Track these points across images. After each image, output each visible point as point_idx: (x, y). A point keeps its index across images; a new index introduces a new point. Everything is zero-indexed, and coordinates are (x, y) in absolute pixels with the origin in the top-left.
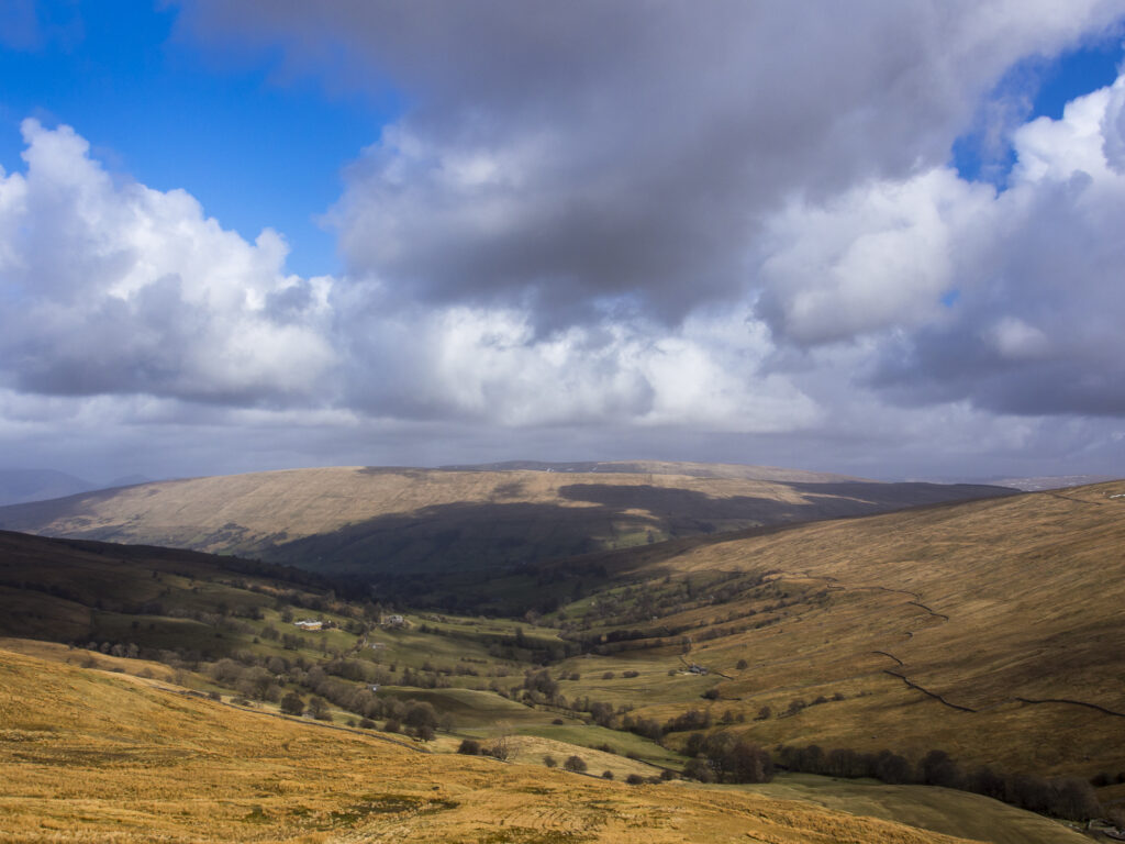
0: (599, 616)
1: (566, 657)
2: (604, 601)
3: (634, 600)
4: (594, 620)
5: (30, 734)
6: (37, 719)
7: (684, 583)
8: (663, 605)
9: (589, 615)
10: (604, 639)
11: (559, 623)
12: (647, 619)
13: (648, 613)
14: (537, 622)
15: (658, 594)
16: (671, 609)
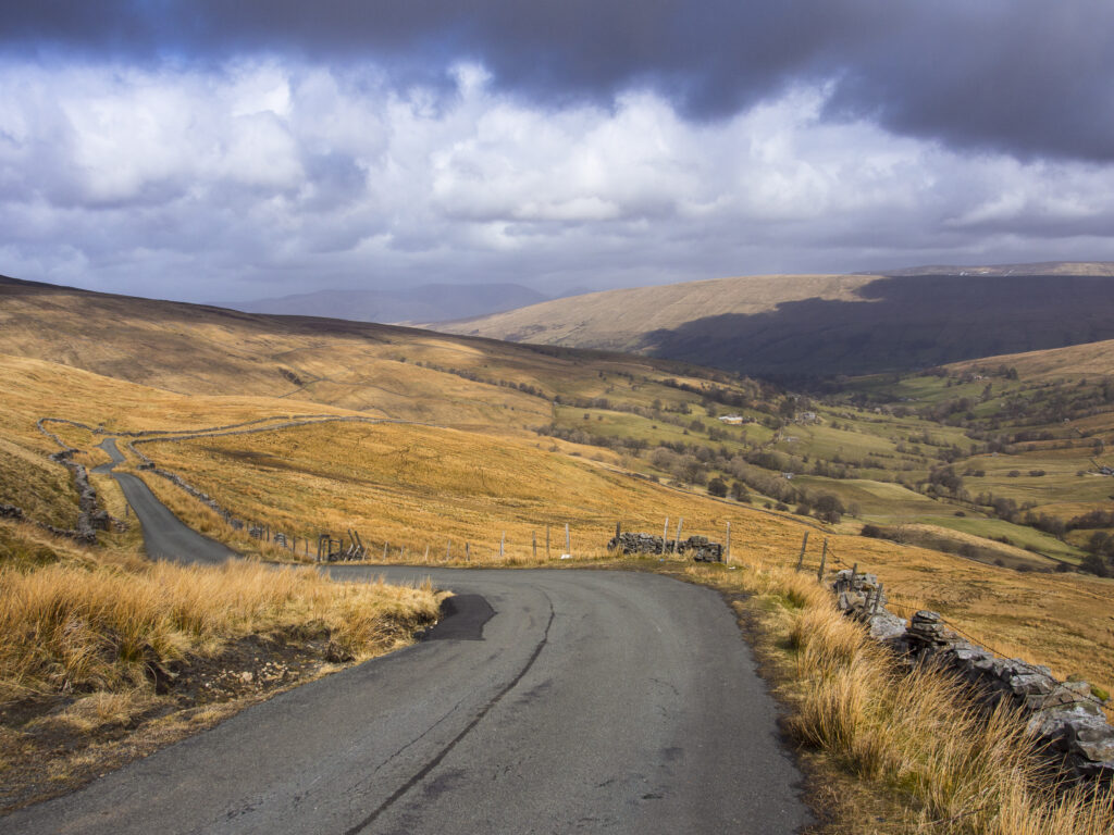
0: (1008, 417)
1: (973, 454)
2: (1014, 403)
3: (1046, 402)
4: (1002, 421)
5: (524, 502)
6: (527, 492)
7: (1101, 386)
8: (1077, 407)
9: (998, 415)
10: (1012, 438)
11: (966, 423)
12: (1058, 421)
13: (1059, 415)
14: (944, 421)
15: (1072, 397)
16: (1085, 411)
